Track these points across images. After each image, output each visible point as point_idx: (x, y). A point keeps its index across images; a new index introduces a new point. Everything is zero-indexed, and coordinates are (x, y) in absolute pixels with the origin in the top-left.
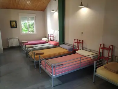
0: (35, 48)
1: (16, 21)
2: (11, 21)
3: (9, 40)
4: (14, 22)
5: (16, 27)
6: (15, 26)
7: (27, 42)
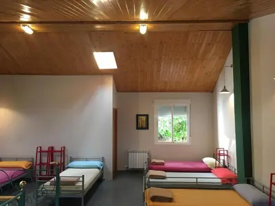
0: (168, 180)
1: (147, 116)
2: (138, 116)
3: (130, 154)
4: (144, 118)
5: (147, 128)
6: (144, 125)
7: (163, 164)
